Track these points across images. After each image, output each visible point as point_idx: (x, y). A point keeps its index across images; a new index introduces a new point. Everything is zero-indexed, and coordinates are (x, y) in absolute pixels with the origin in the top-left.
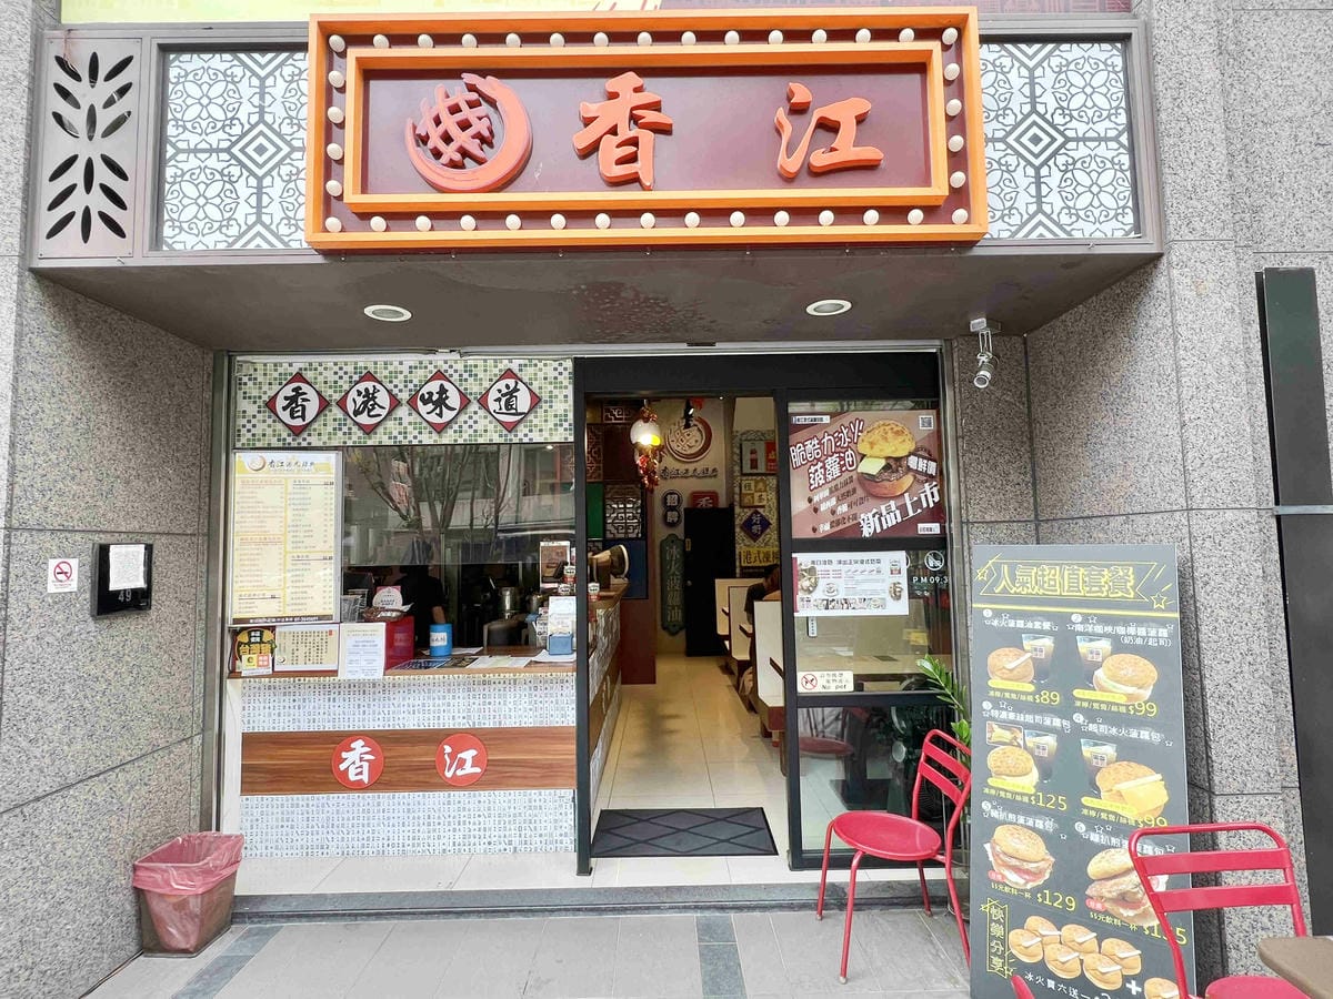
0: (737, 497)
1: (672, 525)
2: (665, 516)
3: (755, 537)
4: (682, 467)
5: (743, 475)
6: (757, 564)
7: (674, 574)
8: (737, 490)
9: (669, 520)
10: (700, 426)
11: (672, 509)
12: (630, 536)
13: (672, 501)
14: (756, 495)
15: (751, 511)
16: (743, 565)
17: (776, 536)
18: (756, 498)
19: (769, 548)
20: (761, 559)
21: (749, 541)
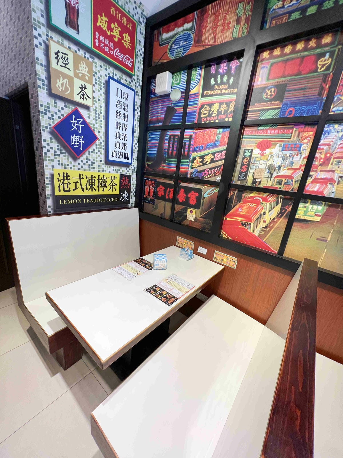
3: (75, 153)
6: (79, 192)
14: (78, 83)
15: (67, 110)
16: (57, 193)
17: (102, 157)
18: (77, 90)
19: (95, 173)
20: (84, 186)
21: (65, 159)
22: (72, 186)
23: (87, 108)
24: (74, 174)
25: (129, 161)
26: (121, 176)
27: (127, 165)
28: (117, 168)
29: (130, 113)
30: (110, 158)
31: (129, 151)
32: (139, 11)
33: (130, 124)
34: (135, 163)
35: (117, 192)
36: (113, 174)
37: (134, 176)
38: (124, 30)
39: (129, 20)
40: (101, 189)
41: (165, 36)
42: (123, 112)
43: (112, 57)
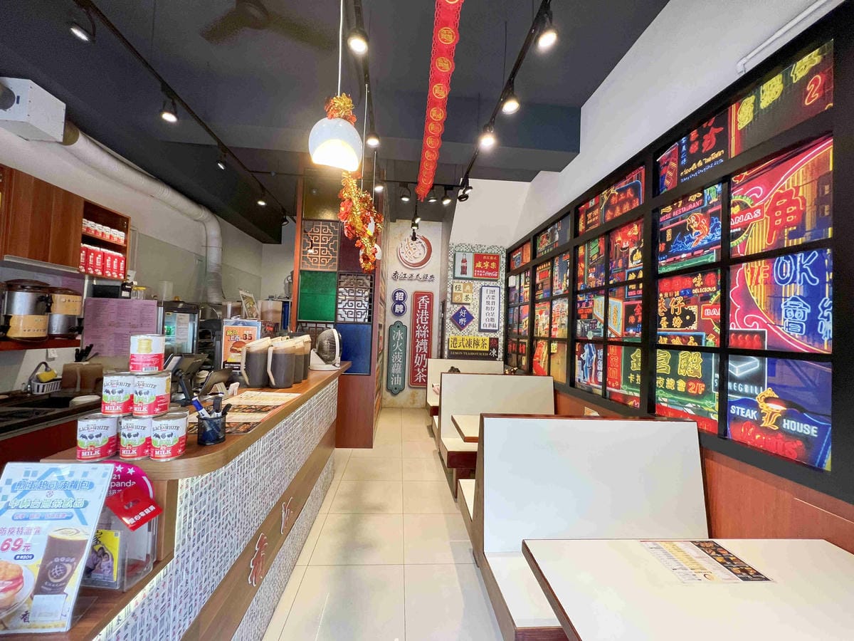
0: (449, 296)
1: (399, 314)
2: (394, 309)
3: (461, 327)
4: (409, 273)
5: (455, 278)
6: (462, 348)
7: (398, 351)
8: (449, 290)
9: (397, 310)
10: (424, 243)
11: (399, 303)
12: (359, 320)
13: (399, 297)
14: (464, 295)
15: (459, 307)
16: (450, 348)
17: (477, 328)
18: (464, 297)
19: (471, 337)
20: (464, 345)
21: (456, 330)
22: (458, 345)
23: (469, 304)
24: (459, 338)
25: (497, 329)
26: (490, 339)
27: (495, 331)
28: (487, 333)
29: (497, 300)
30: (482, 328)
31: (496, 322)
32: (502, 249)
33: (496, 306)
34: (502, 330)
35: (487, 350)
36: (484, 337)
37: (501, 339)
38: (491, 262)
39: (494, 256)
40: (475, 347)
41: (514, 257)
42: (491, 301)
43: (484, 276)
